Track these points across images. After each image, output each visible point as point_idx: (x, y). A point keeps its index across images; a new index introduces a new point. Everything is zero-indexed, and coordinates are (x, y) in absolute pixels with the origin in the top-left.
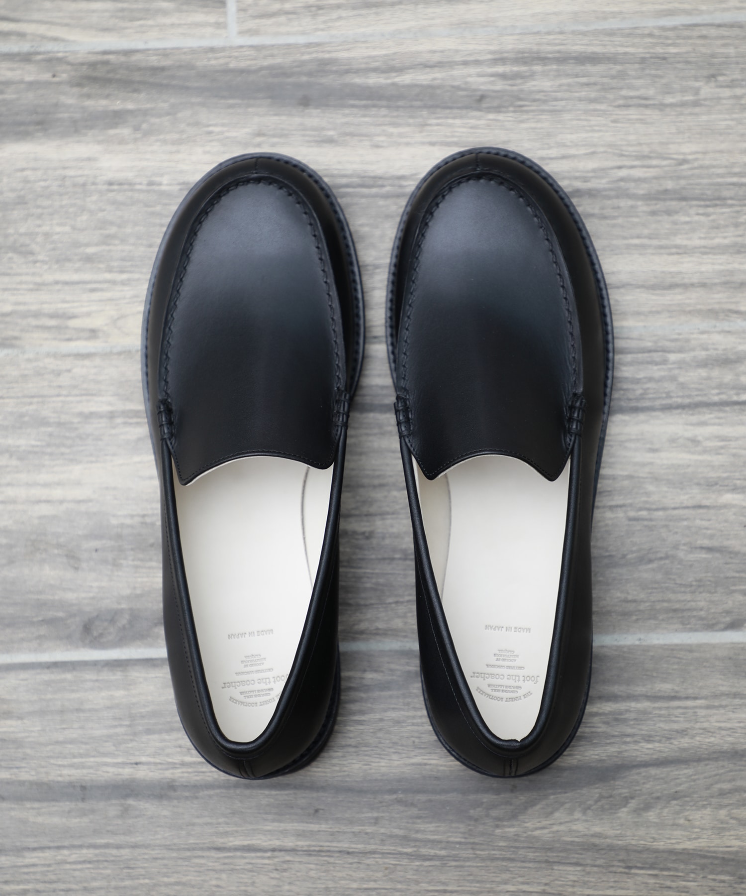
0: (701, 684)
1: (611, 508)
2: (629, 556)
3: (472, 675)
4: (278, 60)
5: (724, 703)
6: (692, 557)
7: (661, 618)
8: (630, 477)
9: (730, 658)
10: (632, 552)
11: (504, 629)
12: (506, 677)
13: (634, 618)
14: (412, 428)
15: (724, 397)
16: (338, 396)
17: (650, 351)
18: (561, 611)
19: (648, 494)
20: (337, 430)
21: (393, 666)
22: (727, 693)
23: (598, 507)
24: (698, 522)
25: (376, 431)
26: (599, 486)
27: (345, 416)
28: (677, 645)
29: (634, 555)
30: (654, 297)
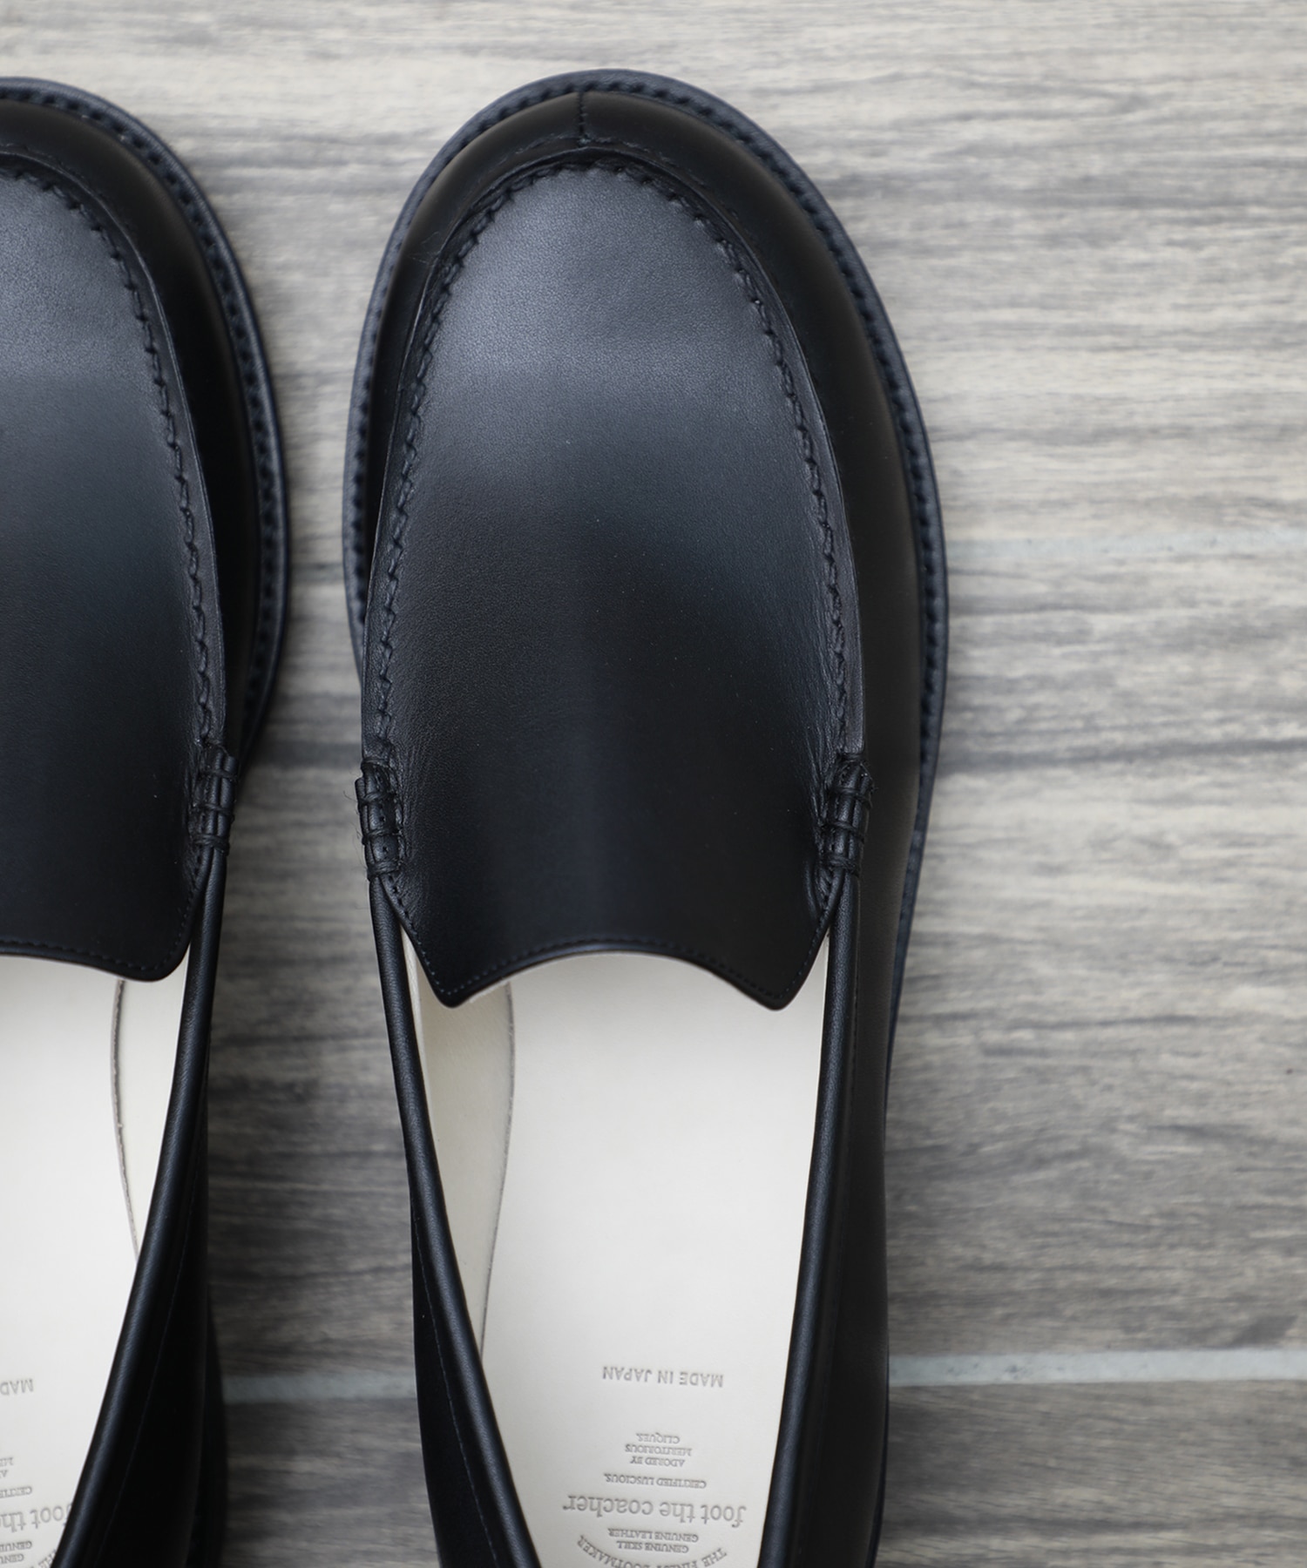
0: (1172, 1489)
1: (940, 1021)
2: (987, 1149)
3: (568, 1502)
5: (1233, 1539)
6: (1151, 1151)
7: (1068, 1312)
8: (990, 940)
9: (1249, 1422)
10: (996, 1138)
11: (653, 1377)
12: (657, 1508)
13: (999, 1312)
14: (402, 853)
15: (1235, 730)
16: (203, 762)
17: (1042, 608)
18: (800, 1369)
19: (1035, 985)
20: (200, 860)
21: (366, 1440)
22: (1241, 1512)
23: (907, 1020)
24: (1167, 1060)
25: (323, 815)
26: (909, 962)
27: (220, 818)
28: (1110, 1385)
29: (1000, 1146)
30: (1053, 464)
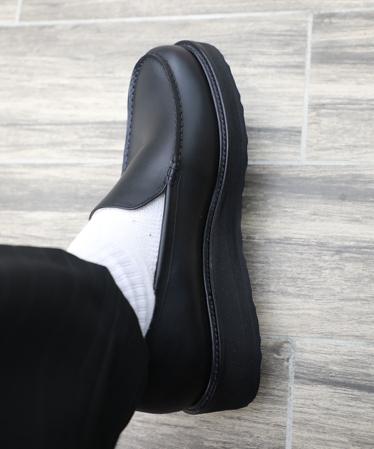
4: (328, 174)
